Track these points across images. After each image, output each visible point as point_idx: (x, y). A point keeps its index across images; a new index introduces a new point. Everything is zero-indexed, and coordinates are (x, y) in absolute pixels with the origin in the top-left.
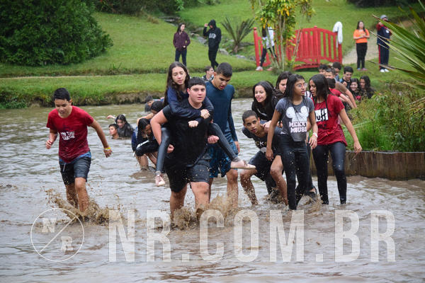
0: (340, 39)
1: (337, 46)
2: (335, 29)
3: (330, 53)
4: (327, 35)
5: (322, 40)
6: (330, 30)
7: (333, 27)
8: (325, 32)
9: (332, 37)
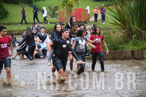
0: (89, 12)
1: (88, 15)
2: (87, 9)
3: (85, 17)
4: (84, 11)
5: (82, 12)
6: (85, 9)
9: (86, 12)
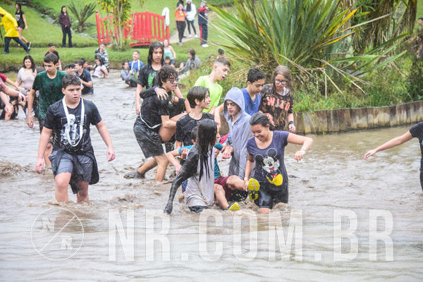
0: (167, 22)
1: (165, 28)
2: (163, 14)
3: (159, 33)
4: (157, 19)
5: (153, 22)
6: (159, 14)
7: (162, 12)
8: (155, 16)
9: (160, 21)
